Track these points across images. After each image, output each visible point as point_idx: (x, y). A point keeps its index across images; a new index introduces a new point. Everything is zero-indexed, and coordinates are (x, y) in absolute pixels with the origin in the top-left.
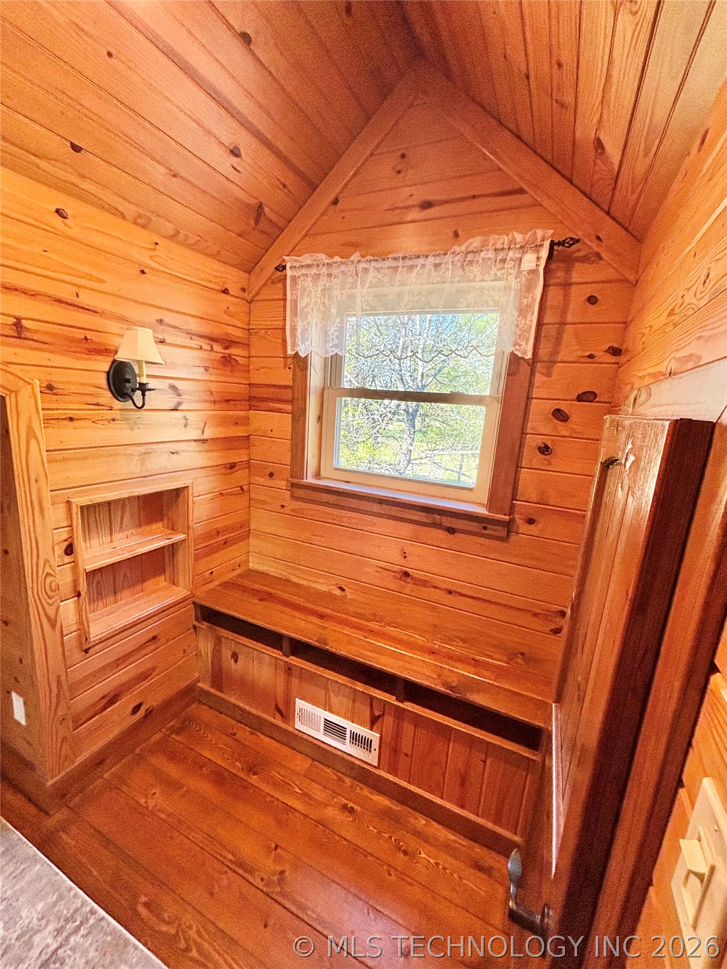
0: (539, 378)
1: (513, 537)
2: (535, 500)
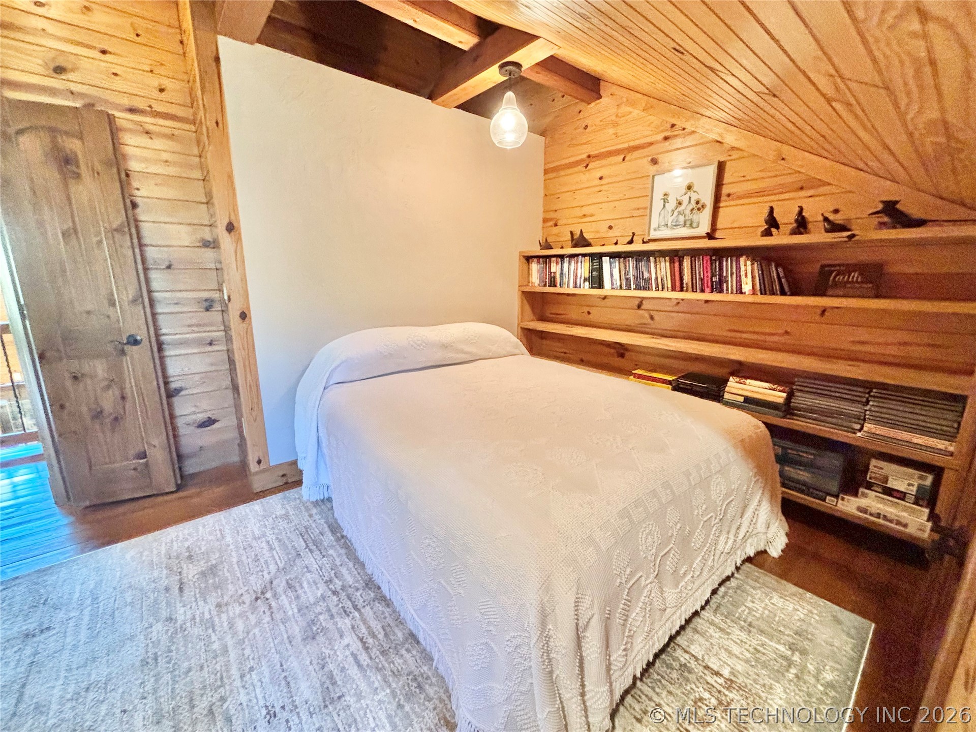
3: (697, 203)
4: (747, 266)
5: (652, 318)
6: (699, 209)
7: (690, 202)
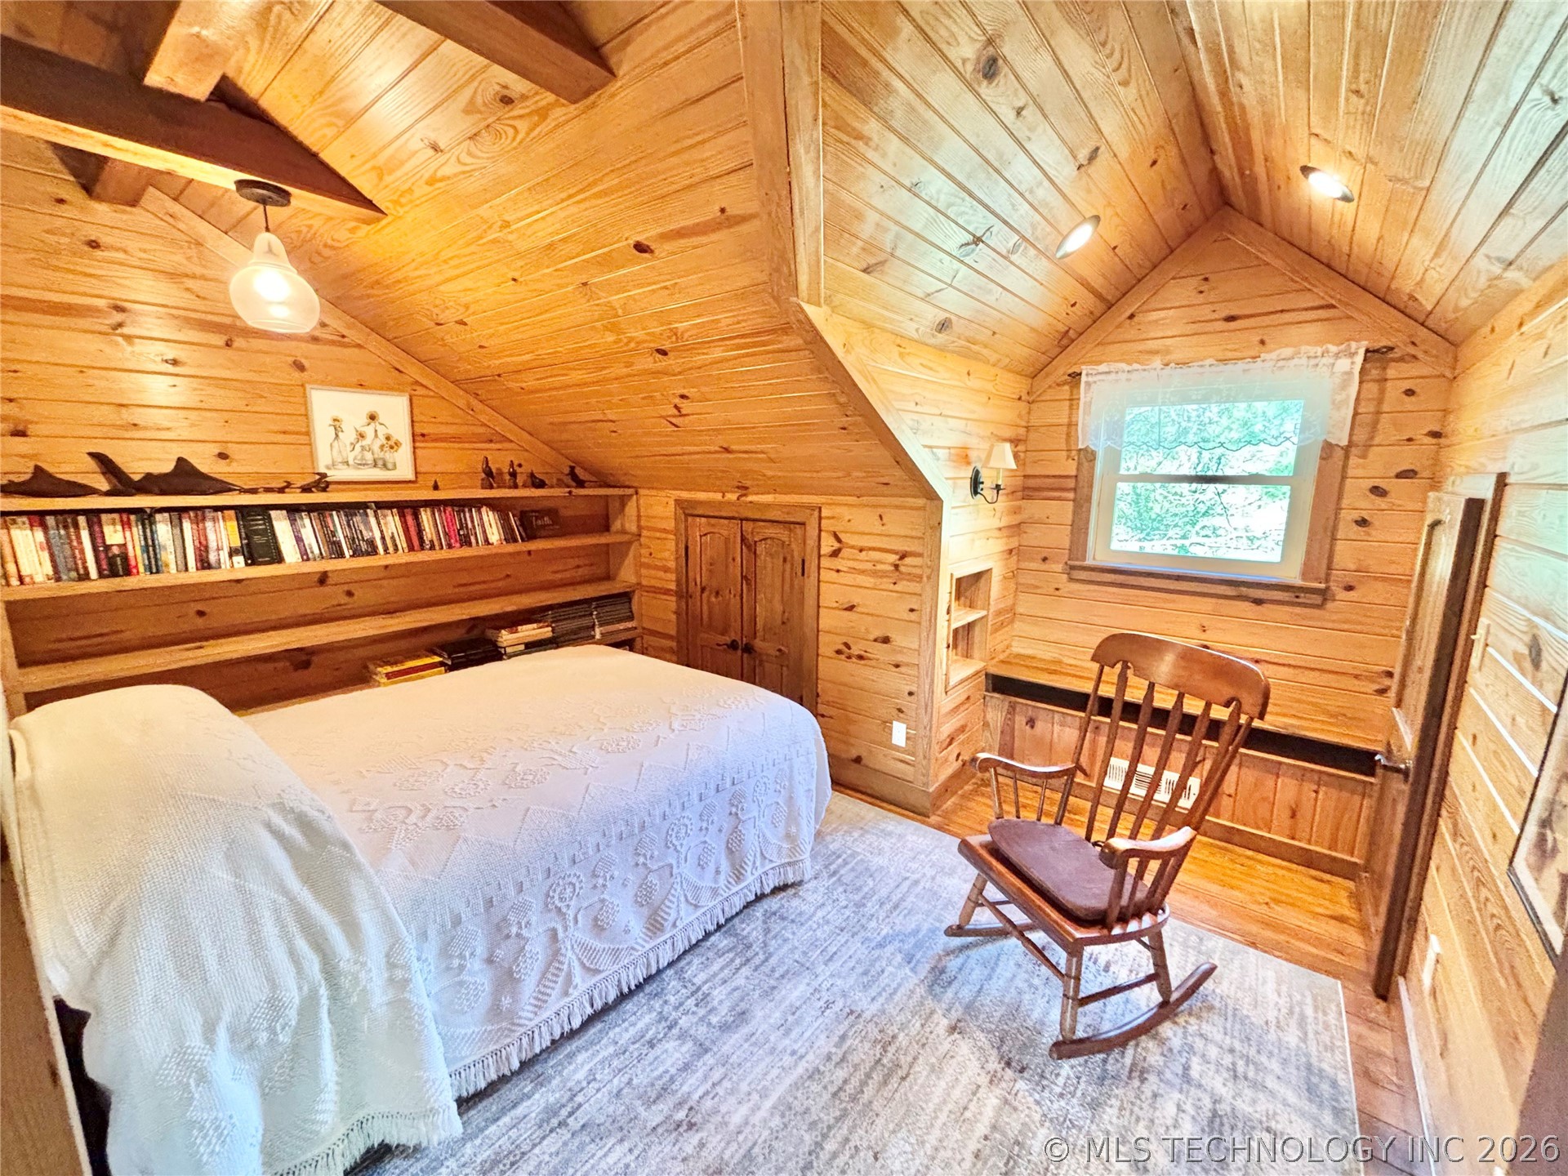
0: (1353, 461)
1: (1330, 605)
2: (1353, 567)
3: (388, 438)
4: (490, 518)
5: (350, 594)
6: (392, 447)
7: (376, 436)
